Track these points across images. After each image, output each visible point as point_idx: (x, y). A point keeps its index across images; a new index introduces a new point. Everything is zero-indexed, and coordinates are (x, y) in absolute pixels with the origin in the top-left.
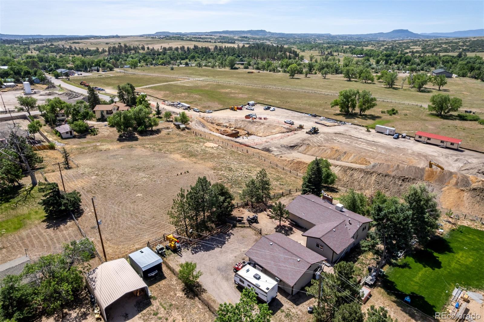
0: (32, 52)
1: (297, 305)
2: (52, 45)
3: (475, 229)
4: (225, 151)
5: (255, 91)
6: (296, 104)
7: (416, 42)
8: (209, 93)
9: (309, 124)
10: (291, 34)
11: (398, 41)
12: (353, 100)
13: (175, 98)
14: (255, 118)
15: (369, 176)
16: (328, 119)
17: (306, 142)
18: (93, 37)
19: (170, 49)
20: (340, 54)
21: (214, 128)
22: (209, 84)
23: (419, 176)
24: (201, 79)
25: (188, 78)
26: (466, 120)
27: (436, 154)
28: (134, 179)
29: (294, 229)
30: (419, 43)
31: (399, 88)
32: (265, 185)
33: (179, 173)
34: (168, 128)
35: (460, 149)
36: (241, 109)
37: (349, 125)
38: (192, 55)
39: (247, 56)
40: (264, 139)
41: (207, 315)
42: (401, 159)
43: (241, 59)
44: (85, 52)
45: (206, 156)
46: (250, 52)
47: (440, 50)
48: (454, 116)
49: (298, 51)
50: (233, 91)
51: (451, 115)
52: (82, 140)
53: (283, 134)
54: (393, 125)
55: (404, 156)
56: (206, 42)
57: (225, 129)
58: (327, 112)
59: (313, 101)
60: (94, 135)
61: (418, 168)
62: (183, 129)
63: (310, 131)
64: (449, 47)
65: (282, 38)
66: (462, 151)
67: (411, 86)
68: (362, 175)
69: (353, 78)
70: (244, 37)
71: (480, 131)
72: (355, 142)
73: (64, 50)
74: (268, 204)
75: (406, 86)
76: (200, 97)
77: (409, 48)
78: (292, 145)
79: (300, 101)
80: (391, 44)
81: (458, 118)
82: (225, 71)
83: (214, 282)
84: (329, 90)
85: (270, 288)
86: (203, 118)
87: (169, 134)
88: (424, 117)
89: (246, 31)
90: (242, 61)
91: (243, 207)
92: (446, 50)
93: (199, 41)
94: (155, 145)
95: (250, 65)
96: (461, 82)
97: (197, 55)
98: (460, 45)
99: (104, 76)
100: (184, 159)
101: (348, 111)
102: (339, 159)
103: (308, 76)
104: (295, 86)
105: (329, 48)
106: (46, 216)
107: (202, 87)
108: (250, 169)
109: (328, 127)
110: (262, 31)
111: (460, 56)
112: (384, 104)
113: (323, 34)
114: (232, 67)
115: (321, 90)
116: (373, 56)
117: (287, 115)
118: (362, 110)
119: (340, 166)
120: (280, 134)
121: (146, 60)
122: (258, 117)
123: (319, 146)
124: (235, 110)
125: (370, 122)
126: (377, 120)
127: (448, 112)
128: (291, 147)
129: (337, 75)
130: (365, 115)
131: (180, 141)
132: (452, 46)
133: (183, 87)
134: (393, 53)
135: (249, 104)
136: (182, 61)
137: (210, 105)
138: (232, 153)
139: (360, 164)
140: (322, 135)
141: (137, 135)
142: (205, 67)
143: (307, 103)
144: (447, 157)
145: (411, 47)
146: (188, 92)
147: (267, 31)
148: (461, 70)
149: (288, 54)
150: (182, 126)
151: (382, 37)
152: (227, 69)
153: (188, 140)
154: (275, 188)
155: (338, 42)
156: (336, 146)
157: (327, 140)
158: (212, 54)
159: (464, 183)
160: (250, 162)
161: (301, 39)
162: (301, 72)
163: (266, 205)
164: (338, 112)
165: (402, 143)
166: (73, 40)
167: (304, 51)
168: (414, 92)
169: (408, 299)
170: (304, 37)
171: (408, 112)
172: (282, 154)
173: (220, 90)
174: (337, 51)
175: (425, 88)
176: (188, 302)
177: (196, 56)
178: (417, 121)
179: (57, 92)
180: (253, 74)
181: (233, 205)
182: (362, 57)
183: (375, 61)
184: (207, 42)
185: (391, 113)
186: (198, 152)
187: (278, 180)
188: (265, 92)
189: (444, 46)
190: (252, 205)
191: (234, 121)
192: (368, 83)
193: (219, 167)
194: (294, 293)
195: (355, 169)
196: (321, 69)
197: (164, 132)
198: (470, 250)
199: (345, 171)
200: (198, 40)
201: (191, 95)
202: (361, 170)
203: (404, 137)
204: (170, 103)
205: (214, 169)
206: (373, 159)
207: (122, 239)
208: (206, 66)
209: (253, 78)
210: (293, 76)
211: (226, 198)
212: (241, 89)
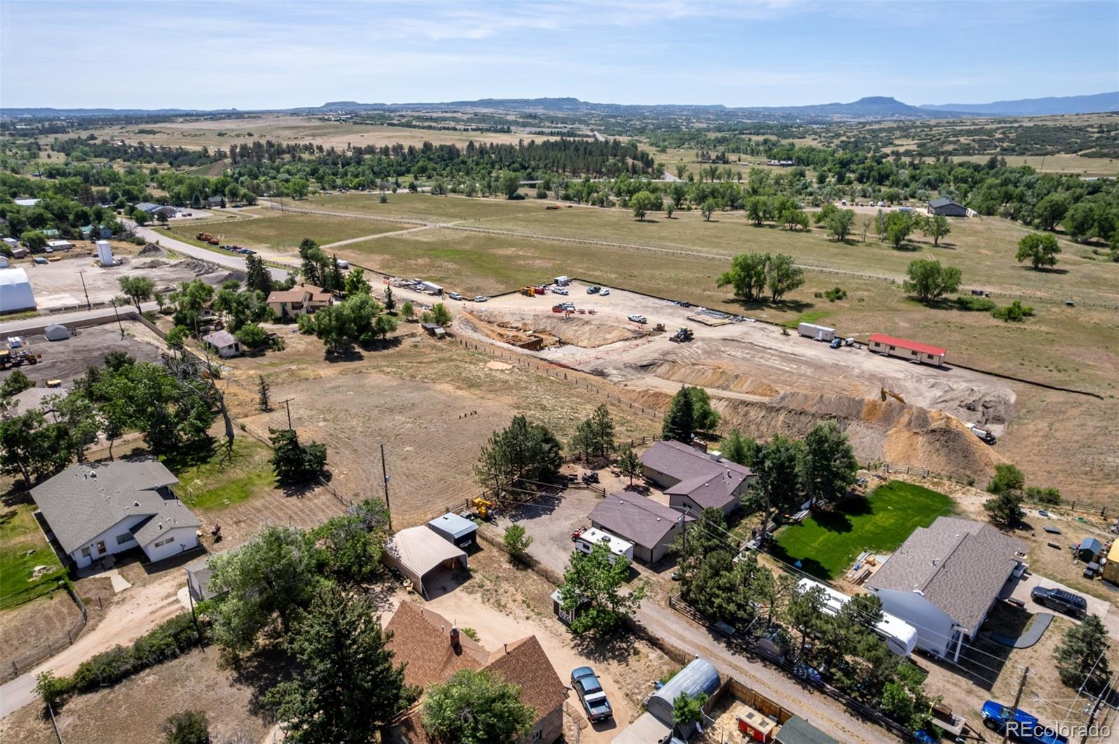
0: (49, 156)
1: (659, 573)
2: (93, 137)
3: (911, 485)
4: (527, 376)
5: (567, 252)
6: (650, 280)
7: (908, 128)
8: (472, 257)
9: (675, 321)
10: (635, 108)
11: (870, 123)
12: (758, 274)
13: (406, 269)
14: (572, 312)
15: (773, 414)
16: (711, 310)
17: (669, 357)
18: (180, 116)
19: (371, 150)
20: (743, 156)
21: (493, 331)
22: (468, 237)
23: (854, 413)
24: (450, 225)
25: (421, 222)
26: (970, 309)
27: (901, 376)
28: (390, 424)
29: (652, 489)
30: (913, 130)
31: (859, 242)
32: (606, 429)
33: (463, 415)
34: (413, 335)
35: (944, 365)
36: (542, 292)
37: (750, 322)
38: (420, 164)
39: (542, 166)
40: (593, 353)
41: (546, 586)
42: (839, 384)
43: (530, 173)
44: (176, 157)
45: (495, 386)
46: (547, 158)
47: (955, 150)
48: (951, 301)
49: (651, 151)
50: (521, 253)
51: (946, 300)
52: (259, 360)
53: (627, 343)
54: (833, 322)
55: (845, 380)
56: (444, 128)
57: (514, 333)
58: (710, 297)
59: (683, 274)
60: (279, 350)
61: (854, 399)
62: (442, 337)
63: (678, 337)
64: (973, 144)
65: (615, 117)
66: (947, 369)
67: (881, 236)
68: (763, 413)
69: (767, 219)
70: (530, 116)
71: (989, 330)
72: (760, 355)
73: (126, 152)
74: (611, 458)
75: (872, 236)
76: (456, 266)
77: (892, 144)
78: (645, 363)
79: (657, 273)
80: (856, 132)
81: (957, 305)
82: (497, 205)
83: (548, 552)
84: (715, 247)
85: (624, 550)
86: (471, 312)
87: (416, 346)
88: (894, 304)
89: (533, 101)
90: (532, 179)
91: (574, 463)
92: (967, 151)
93: (430, 128)
94: (399, 367)
95: (549, 189)
96: (980, 227)
97: (431, 165)
98: (996, 140)
99: (239, 218)
100: (460, 393)
101: (751, 295)
102: (726, 388)
103: (675, 214)
104: (647, 240)
105: (720, 141)
106: (277, 481)
107: (454, 243)
108: (574, 406)
109: (712, 328)
110: (568, 99)
111: (992, 165)
112: (822, 277)
113: (706, 107)
114: (512, 194)
115: (698, 248)
116: (813, 163)
117: (633, 304)
118: (777, 292)
119: (727, 399)
120: (622, 343)
121: (322, 178)
122: (577, 309)
123: (694, 364)
124: (530, 296)
125: (791, 315)
126: (806, 312)
127: (939, 294)
128: (643, 367)
129: (735, 212)
130: (783, 302)
131: (441, 360)
132: (980, 140)
133: (417, 244)
134: (857, 155)
135: (556, 282)
136: (401, 179)
137: (481, 285)
138: (539, 379)
139: (761, 395)
140: (700, 344)
141: (358, 349)
142: (452, 195)
143: (671, 278)
144: (919, 380)
145: (897, 142)
146: (429, 256)
147: (582, 100)
148: (986, 200)
149: (630, 161)
150: (440, 331)
151: (839, 113)
152: (501, 199)
153: (455, 357)
154: (621, 436)
155: (740, 126)
156: (726, 364)
157: (708, 353)
158: (464, 162)
159: (921, 422)
160: (573, 395)
161: (658, 119)
162: (658, 207)
163: (607, 459)
164: (731, 296)
165: (845, 356)
166: (137, 123)
167: (663, 151)
168: (887, 250)
169: (798, 564)
170: (664, 114)
171: (866, 293)
172: (628, 380)
173: (494, 251)
174: (736, 150)
175: (910, 241)
176: (519, 574)
177: (429, 166)
178: (881, 313)
179: (164, 260)
180: (558, 212)
181: (561, 458)
182: (789, 165)
183: (817, 174)
184: (448, 129)
185: (832, 297)
186: (480, 378)
187: (622, 425)
188: (586, 254)
189: (963, 140)
190: (587, 460)
191: (532, 317)
192: (796, 231)
193: (524, 404)
194: (654, 560)
195: (753, 404)
196: (701, 198)
197: (407, 344)
198: (895, 509)
199: (735, 408)
200: (426, 124)
201: (438, 263)
202: (762, 406)
203: (850, 345)
204: (399, 281)
205: (518, 408)
206: (790, 386)
207: (405, 508)
208: (454, 191)
209: (559, 222)
210: (643, 215)
211: (552, 447)
212: (536, 247)
